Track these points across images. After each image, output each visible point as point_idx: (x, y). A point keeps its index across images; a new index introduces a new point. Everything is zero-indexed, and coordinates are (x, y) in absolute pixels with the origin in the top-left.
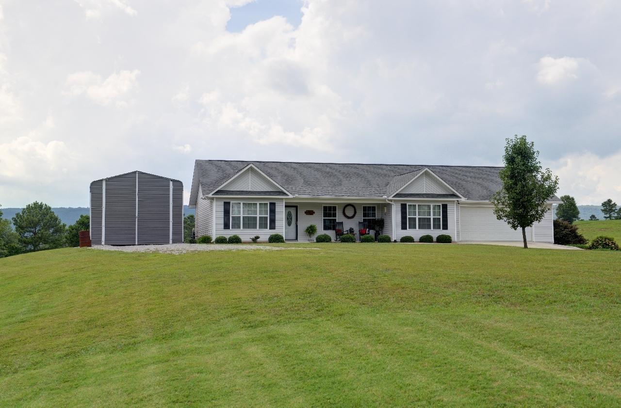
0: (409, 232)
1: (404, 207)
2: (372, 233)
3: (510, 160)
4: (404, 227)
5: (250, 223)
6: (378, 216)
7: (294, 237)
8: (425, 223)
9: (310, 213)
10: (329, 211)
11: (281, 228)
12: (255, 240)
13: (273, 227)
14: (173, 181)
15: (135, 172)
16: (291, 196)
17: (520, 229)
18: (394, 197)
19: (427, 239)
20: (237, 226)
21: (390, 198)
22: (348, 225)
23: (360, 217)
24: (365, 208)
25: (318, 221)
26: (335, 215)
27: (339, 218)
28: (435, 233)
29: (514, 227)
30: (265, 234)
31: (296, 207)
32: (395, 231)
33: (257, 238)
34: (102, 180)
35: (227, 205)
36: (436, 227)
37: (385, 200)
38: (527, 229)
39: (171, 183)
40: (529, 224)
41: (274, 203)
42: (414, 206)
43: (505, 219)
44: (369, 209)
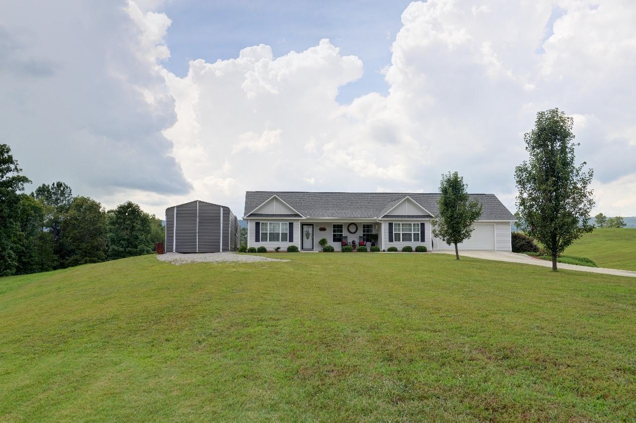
0: (395, 244)
1: (391, 225)
2: (369, 244)
4: (391, 240)
5: (274, 237)
6: (374, 232)
7: (311, 248)
8: (407, 237)
9: (323, 229)
10: (338, 228)
11: (297, 242)
12: (277, 250)
13: (291, 240)
14: (223, 207)
15: (196, 202)
16: (304, 218)
17: (453, 245)
18: (384, 217)
19: (408, 249)
20: (264, 239)
21: (380, 219)
22: (351, 238)
23: (360, 233)
24: (364, 227)
25: (329, 236)
26: (341, 232)
27: (345, 233)
28: (414, 244)
29: (449, 243)
30: (284, 245)
31: (313, 225)
32: (384, 242)
33: (279, 248)
34: (174, 207)
35: (257, 224)
36: (416, 239)
37: (376, 220)
38: (458, 244)
39: (222, 209)
40: (461, 240)
41: (292, 223)
42: (399, 224)
43: (441, 237)
44: (368, 227)
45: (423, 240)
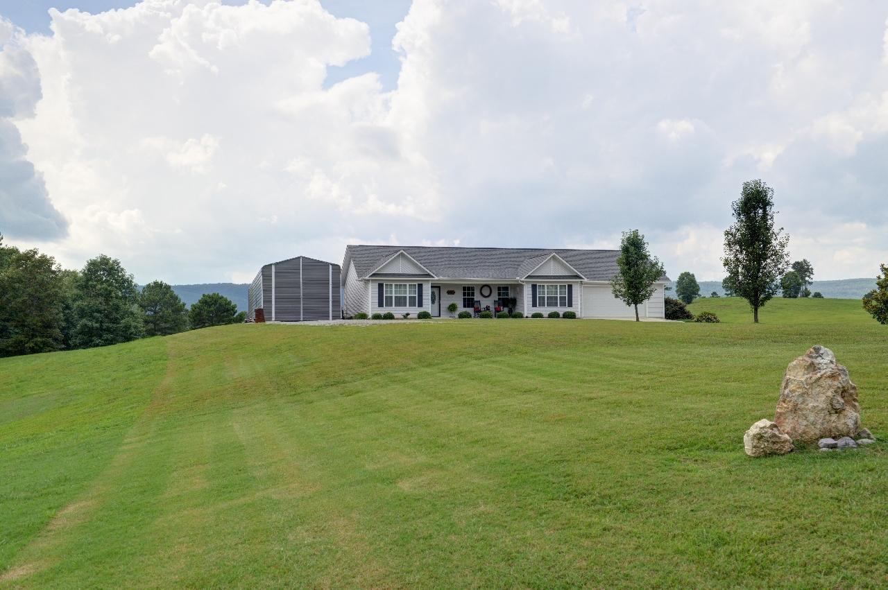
0: (538, 310)
1: (534, 287)
2: (506, 310)
3: (625, 250)
4: (534, 305)
5: (400, 302)
6: (511, 295)
7: (437, 314)
8: (552, 302)
9: (451, 293)
10: (468, 291)
11: (428, 306)
12: (406, 316)
13: (420, 305)
14: (333, 265)
15: (299, 258)
16: (436, 278)
17: (633, 305)
18: (526, 278)
19: (554, 315)
20: (389, 304)
21: (523, 279)
22: (485, 303)
23: (495, 296)
24: (499, 289)
25: (458, 300)
26: (473, 294)
27: (477, 297)
28: (561, 310)
29: (629, 304)
30: (414, 311)
31: (439, 287)
32: (526, 307)
33: (408, 314)
34: (271, 265)
35: (381, 286)
36: (563, 304)
37: (518, 281)
38: (639, 305)
39: (331, 266)
40: (641, 302)
41: (422, 285)
42: (543, 286)
43: (621, 297)
44: (503, 289)
45: (570, 305)
